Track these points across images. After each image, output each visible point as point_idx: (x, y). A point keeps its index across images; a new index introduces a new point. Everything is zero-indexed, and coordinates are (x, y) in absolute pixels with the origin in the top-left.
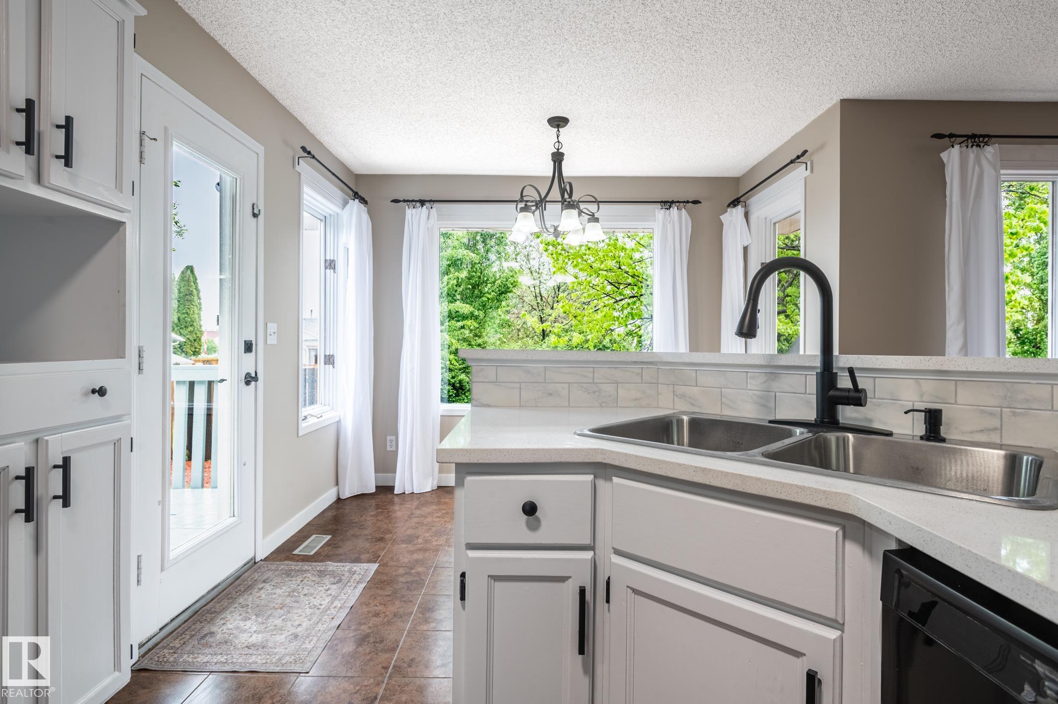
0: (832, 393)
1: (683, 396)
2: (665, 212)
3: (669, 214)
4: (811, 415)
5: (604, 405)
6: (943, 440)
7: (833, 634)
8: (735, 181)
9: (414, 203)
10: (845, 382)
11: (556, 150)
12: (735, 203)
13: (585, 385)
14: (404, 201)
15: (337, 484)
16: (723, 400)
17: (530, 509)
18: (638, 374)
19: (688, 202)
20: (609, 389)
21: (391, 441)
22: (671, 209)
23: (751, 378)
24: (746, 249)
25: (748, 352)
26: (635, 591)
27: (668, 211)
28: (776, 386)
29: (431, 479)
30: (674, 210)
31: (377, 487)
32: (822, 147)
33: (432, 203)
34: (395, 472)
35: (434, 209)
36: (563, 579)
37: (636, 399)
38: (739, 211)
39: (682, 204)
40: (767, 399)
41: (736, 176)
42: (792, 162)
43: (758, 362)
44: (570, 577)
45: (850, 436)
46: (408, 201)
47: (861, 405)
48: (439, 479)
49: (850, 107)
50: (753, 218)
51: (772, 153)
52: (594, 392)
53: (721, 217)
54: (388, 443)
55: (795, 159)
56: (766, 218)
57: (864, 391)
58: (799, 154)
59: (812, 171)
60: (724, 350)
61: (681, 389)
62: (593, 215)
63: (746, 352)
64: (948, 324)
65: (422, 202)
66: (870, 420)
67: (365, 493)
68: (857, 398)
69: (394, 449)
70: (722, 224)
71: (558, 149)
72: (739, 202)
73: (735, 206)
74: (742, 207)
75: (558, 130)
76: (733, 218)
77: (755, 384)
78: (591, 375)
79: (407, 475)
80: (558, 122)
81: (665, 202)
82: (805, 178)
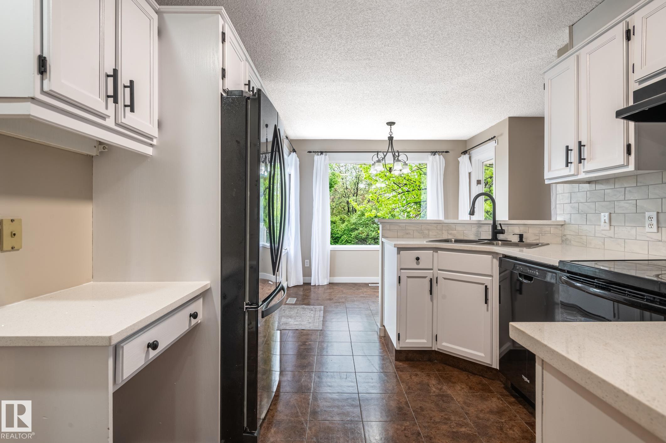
0: (495, 231)
1: (451, 234)
2: (433, 157)
3: (435, 158)
4: (490, 238)
5: (425, 237)
6: (524, 242)
7: (491, 278)
8: (465, 142)
9: (318, 153)
10: (499, 228)
11: (390, 136)
12: (465, 153)
13: (418, 231)
14: (314, 152)
15: (287, 281)
16: (464, 234)
17: (418, 259)
18: (436, 227)
19: (443, 152)
20: (426, 232)
21: (307, 262)
22: (436, 155)
23: (473, 227)
24: (470, 174)
25: (471, 219)
26: (445, 279)
27: (434, 156)
28: (480, 230)
29: (326, 279)
30: (437, 156)
31: (303, 283)
32: (501, 135)
33: (326, 153)
34: (311, 277)
35: (327, 156)
36: (425, 277)
37: (435, 235)
38: (467, 156)
39: (440, 153)
40: (478, 233)
41: (465, 139)
42: (489, 140)
43: (475, 223)
44: (427, 277)
45: (500, 242)
46: (315, 152)
47: (503, 234)
48: (330, 280)
49: (512, 120)
50: (473, 160)
51: (481, 132)
52: (421, 233)
53: (458, 159)
54: (306, 263)
55: (490, 139)
56: (479, 160)
57: (504, 230)
58: (492, 137)
59: (498, 144)
60: (460, 219)
61: (450, 232)
62: (405, 162)
63: (470, 219)
64: (552, 208)
65: (322, 153)
66: (507, 239)
67: (298, 285)
68: (502, 232)
69: (308, 266)
70: (458, 162)
71: (391, 135)
72: (466, 153)
73: (465, 154)
74: (468, 155)
75: (391, 127)
76: (464, 159)
77: (474, 229)
78: (420, 227)
79: (317, 277)
80: (391, 124)
81: (433, 152)
82: (495, 146)
